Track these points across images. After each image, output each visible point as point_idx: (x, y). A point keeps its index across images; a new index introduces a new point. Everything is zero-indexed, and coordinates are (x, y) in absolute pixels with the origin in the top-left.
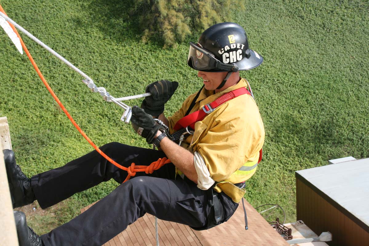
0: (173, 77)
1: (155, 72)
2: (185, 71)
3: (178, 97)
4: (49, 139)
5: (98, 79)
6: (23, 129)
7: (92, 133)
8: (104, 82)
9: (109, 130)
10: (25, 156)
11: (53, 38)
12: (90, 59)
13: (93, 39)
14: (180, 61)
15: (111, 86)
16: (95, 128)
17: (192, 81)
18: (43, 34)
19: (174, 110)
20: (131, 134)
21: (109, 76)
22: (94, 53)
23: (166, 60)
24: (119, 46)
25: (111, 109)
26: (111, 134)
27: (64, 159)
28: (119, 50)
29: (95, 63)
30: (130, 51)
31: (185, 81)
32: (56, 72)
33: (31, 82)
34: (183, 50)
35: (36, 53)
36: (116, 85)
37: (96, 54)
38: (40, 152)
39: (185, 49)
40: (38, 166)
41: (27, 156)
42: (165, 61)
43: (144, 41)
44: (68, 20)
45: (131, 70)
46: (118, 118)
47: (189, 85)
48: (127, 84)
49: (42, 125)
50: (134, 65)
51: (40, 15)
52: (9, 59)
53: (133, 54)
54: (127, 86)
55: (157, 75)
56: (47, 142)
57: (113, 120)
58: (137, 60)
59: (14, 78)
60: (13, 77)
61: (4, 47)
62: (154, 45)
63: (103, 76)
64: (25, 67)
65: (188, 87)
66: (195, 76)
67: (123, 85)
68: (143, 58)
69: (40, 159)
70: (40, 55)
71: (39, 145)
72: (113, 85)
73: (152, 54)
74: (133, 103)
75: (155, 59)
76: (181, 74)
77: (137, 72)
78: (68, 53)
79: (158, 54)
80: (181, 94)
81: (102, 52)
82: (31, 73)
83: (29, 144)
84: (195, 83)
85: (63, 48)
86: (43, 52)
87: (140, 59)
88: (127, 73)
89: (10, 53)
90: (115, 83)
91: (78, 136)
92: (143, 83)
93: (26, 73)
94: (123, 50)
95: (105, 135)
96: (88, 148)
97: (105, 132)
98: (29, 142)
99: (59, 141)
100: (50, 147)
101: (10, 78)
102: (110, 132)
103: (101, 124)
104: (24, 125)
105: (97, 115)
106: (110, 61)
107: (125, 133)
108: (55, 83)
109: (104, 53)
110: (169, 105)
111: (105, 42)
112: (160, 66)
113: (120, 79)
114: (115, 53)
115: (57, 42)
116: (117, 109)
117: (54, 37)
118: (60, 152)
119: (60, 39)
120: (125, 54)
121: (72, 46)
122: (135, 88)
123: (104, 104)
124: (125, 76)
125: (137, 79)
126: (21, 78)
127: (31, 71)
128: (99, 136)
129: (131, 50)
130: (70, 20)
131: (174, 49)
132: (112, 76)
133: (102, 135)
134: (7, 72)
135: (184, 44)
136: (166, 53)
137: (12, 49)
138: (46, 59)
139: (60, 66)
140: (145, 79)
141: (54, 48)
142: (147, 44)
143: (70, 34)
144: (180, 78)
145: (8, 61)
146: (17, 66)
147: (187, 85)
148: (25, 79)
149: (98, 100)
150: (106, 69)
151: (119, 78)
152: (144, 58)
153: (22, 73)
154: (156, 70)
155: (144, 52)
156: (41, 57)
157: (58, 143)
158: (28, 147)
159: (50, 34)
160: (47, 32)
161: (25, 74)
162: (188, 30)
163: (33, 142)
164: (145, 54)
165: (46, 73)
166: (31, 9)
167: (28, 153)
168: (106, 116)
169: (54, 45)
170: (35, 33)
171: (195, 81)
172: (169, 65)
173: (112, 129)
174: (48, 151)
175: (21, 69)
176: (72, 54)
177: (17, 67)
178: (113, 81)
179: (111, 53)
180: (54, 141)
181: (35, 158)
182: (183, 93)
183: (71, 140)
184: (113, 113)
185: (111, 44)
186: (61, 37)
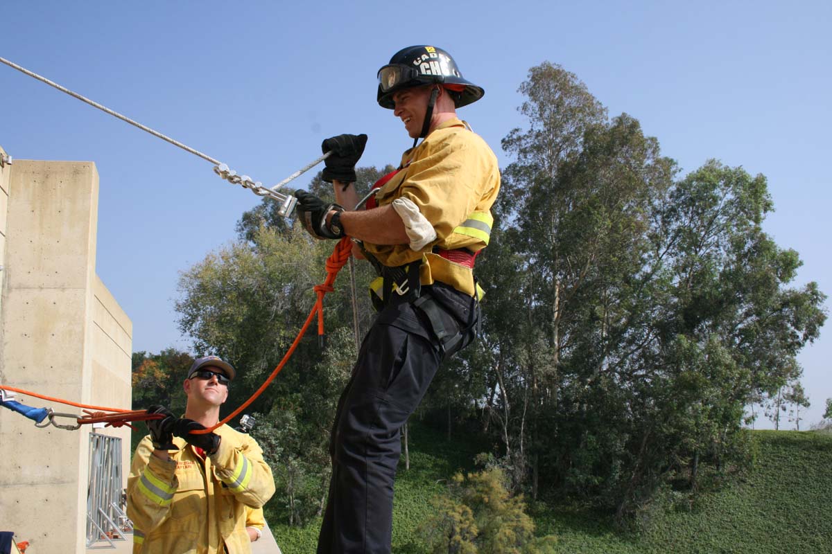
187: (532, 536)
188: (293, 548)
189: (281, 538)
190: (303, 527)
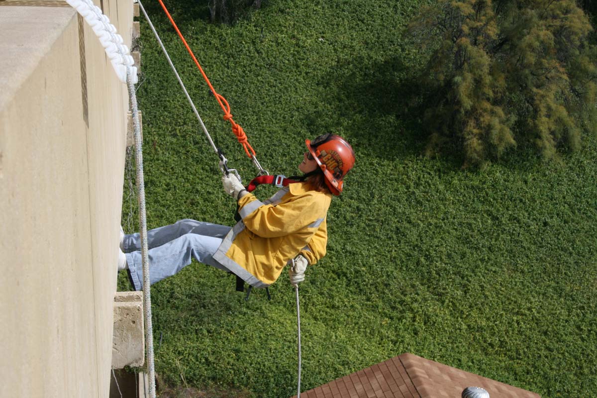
0: (475, 219)
1: (442, 207)
2: (498, 211)
3: (478, 254)
4: (241, 304)
5: (337, 212)
6: (198, 283)
7: (315, 300)
8: (348, 218)
9: (345, 300)
10: (196, 326)
11: (268, 137)
14: (490, 192)
15: (358, 226)
16: (322, 294)
17: (507, 228)
18: (252, 129)
19: (467, 275)
20: (384, 309)
21: (358, 209)
23: (465, 189)
24: (382, 159)
25: (354, 265)
26: (348, 305)
27: (260, 337)
28: (382, 166)
30: (402, 169)
31: (495, 227)
32: (266, 194)
33: (221, 208)
34: (498, 174)
35: (236, 160)
36: (368, 226)
38: (222, 322)
39: (503, 172)
40: (216, 344)
41: (198, 326)
42: (462, 191)
43: (428, 153)
44: (298, 108)
45: (399, 201)
46: (365, 281)
47: (501, 236)
48: (388, 224)
49: (231, 280)
50: (406, 193)
51: (250, 98)
52: (188, 167)
53: (406, 175)
54: (387, 227)
55: (445, 213)
56: (235, 308)
57: (356, 282)
58: (412, 184)
59: (193, 199)
60: (192, 197)
61: (183, 147)
62: (447, 161)
63: (348, 208)
64: (215, 182)
65: (500, 239)
66: (515, 221)
67: (382, 226)
68: (423, 183)
69: (220, 334)
71: (221, 311)
72: (363, 225)
73: (440, 177)
74: (395, 258)
75: (446, 186)
76: (490, 215)
77: (410, 206)
78: (292, 164)
79: (452, 177)
80: (484, 249)
83: (204, 307)
84: (514, 232)
85: (284, 155)
86: (248, 160)
87: (417, 185)
88: (391, 207)
89: (192, 157)
90: (367, 221)
91: (290, 303)
92: (419, 225)
93: (215, 192)
94: (389, 165)
95: (338, 307)
96: (305, 325)
97: (338, 302)
98: (205, 304)
99: (257, 308)
100: (240, 316)
101: (187, 199)
102: (346, 303)
103: (334, 288)
104: (201, 277)
105: (328, 272)
106: (363, 183)
107: (373, 306)
109: (355, 169)
110: (459, 267)
111: (359, 150)
112: (452, 198)
113: (378, 215)
114: (374, 169)
115: (275, 145)
116: (364, 266)
117: (270, 135)
118: (256, 326)
119: (280, 140)
120: (392, 173)
121: (301, 153)
122: (403, 232)
123: (343, 255)
124: (387, 211)
125: (407, 217)
128: (328, 307)
129: (404, 167)
130: (302, 108)
131: (482, 171)
132: (364, 209)
133: (333, 307)
134: (183, 189)
135: (501, 164)
136: (467, 176)
137: (197, 151)
138: (251, 171)
140: (422, 219)
141: (268, 154)
142: (433, 158)
143: (299, 133)
144: (487, 222)
145: (187, 170)
146: (201, 179)
147: (498, 235)
148: (212, 203)
149: (332, 247)
150: (355, 196)
151: (375, 214)
152: (426, 182)
153: (208, 192)
154: (444, 205)
155: (427, 172)
156: (244, 169)
157: (255, 311)
158: (202, 311)
159: (263, 131)
160: (259, 126)
161: (213, 193)
162: (510, 139)
163: (213, 305)
164: (429, 176)
166: (237, 85)
167: (202, 321)
168: (345, 275)
169: (269, 149)
171: (514, 230)
172: (470, 198)
173: (352, 297)
174: (235, 322)
175: (208, 185)
177: (201, 181)
178: (364, 217)
179: (366, 171)
180: (248, 307)
181: (211, 331)
182: (489, 248)
183: (277, 309)
184: (357, 272)
185: (368, 155)
186: (283, 136)
187: (586, 43)
188: (215, 55)
189: (197, 39)
190: (232, 24)
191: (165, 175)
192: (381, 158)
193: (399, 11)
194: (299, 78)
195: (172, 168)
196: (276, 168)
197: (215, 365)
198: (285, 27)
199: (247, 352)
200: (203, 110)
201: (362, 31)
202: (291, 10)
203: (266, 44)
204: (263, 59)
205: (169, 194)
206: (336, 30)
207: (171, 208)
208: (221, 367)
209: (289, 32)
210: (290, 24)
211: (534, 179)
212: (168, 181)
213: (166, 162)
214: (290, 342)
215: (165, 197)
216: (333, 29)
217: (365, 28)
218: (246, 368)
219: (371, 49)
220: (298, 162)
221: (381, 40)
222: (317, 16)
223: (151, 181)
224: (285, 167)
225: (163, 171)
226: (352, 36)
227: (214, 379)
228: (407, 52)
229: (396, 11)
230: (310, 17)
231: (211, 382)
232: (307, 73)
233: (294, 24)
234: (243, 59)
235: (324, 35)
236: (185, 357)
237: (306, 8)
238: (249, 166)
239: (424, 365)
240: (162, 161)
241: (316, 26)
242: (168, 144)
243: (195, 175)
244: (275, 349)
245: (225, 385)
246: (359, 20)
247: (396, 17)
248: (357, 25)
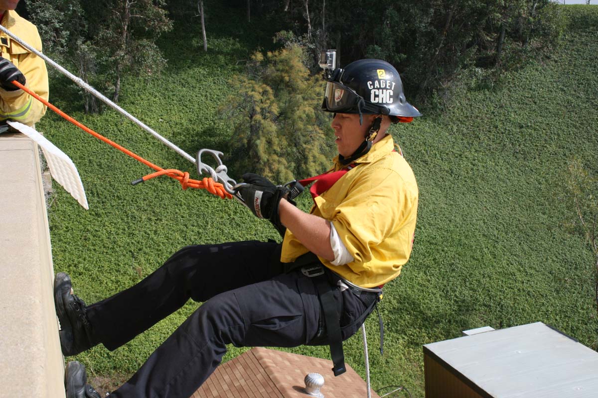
6: (96, 297)
8: (193, 240)
12: (176, 213)
13: (180, 189)
22: (181, 205)
28: (211, 202)
29: (183, 217)
30: (224, 203)
32: (135, 228)
33: (106, 241)
35: (113, 206)
37: (184, 206)
45: (225, 225)
50: (229, 219)
51: (118, 162)
52: (80, 214)
53: (227, 207)
55: (256, 230)
58: (232, 213)
59: (86, 236)
60: (85, 235)
63: (192, 233)
64: (99, 223)
68: (239, 211)
70: (117, 208)
77: (232, 228)
78: (151, 205)
81: (191, 204)
82: (106, 229)
85: (145, 200)
87: (235, 213)
88: (220, 229)
93: (101, 230)
94: (215, 201)
101: (81, 236)
104: (97, 292)
106: (200, 215)
108: (134, 242)
109: (193, 206)
113: (212, 235)
114: (206, 205)
115: (138, 194)
119: (141, 190)
120: (218, 206)
121: (156, 198)
124: (218, 233)
125: (232, 236)
126: (94, 236)
127: (107, 227)
129: (225, 202)
132: (202, 233)
134: (78, 229)
139: (140, 222)
145: (79, 216)
146: (90, 221)
148: (99, 237)
150: (196, 224)
151: (210, 236)
152: (241, 211)
153: (96, 230)
154: (254, 225)
161: (99, 231)
162: (292, 178)
164: (242, 206)
165: (124, 230)
166: (108, 155)
170: (112, 183)
175: (95, 225)
176: (155, 207)
177: (90, 223)
179: (201, 206)
185: (201, 195)
186: (142, 187)
191: (64, 220)
192: (209, 197)
193: (209, 98)
194: (149, 146)
195: (69, 215)
196: (141, 209)
197: (114, 358)
198: (136, 113)
199: (136, 346)
200: (87, 173)
201: (187, 112)
202: (139, 102)
203: (125, 125)
204: (124, 135)
205: (69, 234)
206: (170, 113)
207: (71, 244)
208: (119, 359)
209: (139, 116)
210: (139, 111)
211: (309, 203)
212: (67, 225)
213: (64, 212)
214: (164, 334)
215: (66, 236)
216: (168, 113)
217: (188, 111)
218: (137, 358)
219: (194, 124)
220: (155, 204)
221: (199, 118)
222: (156, 105)
223: (55, 226)
224: (146, 208)
225: (63, 218)
226: (180, 116)
227: (115, 368)
228: (217, 125)
229: (207, 99)
230: (152, 105)
231: (113, 371)
232: (154, 143)
233: (142, 111)
234: (110, 136)
235: (162, 117)
236: (92, 354)
237: (149, 100)
238: (122, 210)
239: (270, 355)
240: (61, 211)
241: (157, 111)
242: (64, 199)
243: (85, 219)
244: (156, 341)
245: (123, 372)
246: (184, 106)
247: (207, 102)
248: (183, 109)
